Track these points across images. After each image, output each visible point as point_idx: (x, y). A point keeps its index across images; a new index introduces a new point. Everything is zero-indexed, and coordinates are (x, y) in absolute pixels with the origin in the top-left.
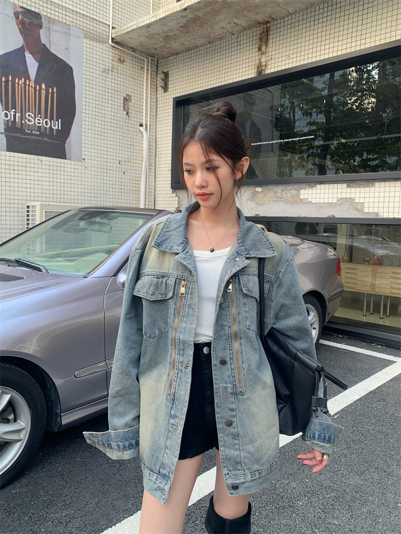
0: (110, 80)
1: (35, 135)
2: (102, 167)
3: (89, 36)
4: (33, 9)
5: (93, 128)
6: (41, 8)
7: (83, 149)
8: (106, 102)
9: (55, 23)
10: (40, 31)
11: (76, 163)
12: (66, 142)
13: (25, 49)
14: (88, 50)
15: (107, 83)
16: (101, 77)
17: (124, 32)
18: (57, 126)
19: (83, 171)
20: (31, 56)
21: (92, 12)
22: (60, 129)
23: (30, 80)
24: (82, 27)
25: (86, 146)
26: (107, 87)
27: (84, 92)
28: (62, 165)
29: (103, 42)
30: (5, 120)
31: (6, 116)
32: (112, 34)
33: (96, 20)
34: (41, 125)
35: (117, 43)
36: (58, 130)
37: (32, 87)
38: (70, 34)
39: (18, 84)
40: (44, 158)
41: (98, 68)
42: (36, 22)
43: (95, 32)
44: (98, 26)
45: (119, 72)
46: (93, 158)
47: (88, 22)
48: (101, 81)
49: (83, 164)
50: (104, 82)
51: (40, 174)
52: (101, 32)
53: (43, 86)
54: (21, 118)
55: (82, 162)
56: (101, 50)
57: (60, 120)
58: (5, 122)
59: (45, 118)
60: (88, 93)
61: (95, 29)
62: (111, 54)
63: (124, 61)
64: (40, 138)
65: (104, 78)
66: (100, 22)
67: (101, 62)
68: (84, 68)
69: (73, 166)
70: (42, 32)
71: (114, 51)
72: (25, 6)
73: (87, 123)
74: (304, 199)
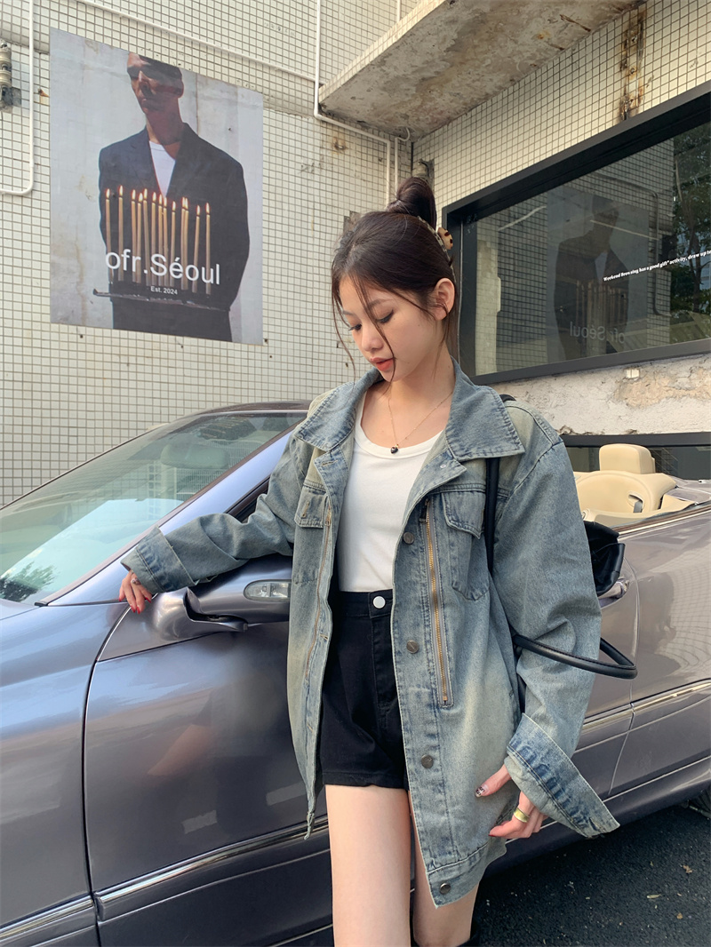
0: (317, 185)
1: (168, 296)
2: (303, 354)
3: (274, 103)
4: (165, 60)
5: (284, 279)
6: (181, 57)
7: (265, 320)
8: (310, 227)
9: (207, 84)
10: (179, 99)
11: (252, 348)
12: (231, 308)
13: (150, 134)
14: (273, 130)
15: (311, 191)
16: (298, 180)
17: (339, 86)
18: (211, 277)
19: (265, 364)
20: (160, 147)
21: (279, 59)
22: (218, 282)
23: (159, 193)
24: (259, 89)
25: (271, 314)
26: (311, 198)
27: (265, 210)
28: (224, 353)
29: (303, 115)
30: (110, 269)
31: (113, 260)
32: (319, 96)
33: (289, 74)
34: (180, 276)
35: (330, 114)
36: (213, 285)
37: (162, 205)
38: (236, 103)
39: (137, 200)
40: (187, 340)
41: (292, 164)
42: (170, 83)
43: (286, 97)
44: (292, 85)
45: (335, 169)
46: (284, 337)
47: (273, 79)
48: (298, 188)
49: (265, 350)
50: (305, 189)
51: (180, 372)
52: (299, 94)
53: (185, 203)
54: (143, 265)
55: (262, 345)
56: (298, 130)
57: (218, 266)
58: (110, 274)
59: (189, 264)
60: (272, 211)
61: (286, 90)
62: (318, 136)
63: (344, 148)
64: (179, 302)
65: (305, 182)
66: (295, 76)
67: (298, 152)
68: (266, 165)
69: (245, 355)
70: (182, 102)
71: (324, 131)
72: (149, 55)
73: (271, 270)
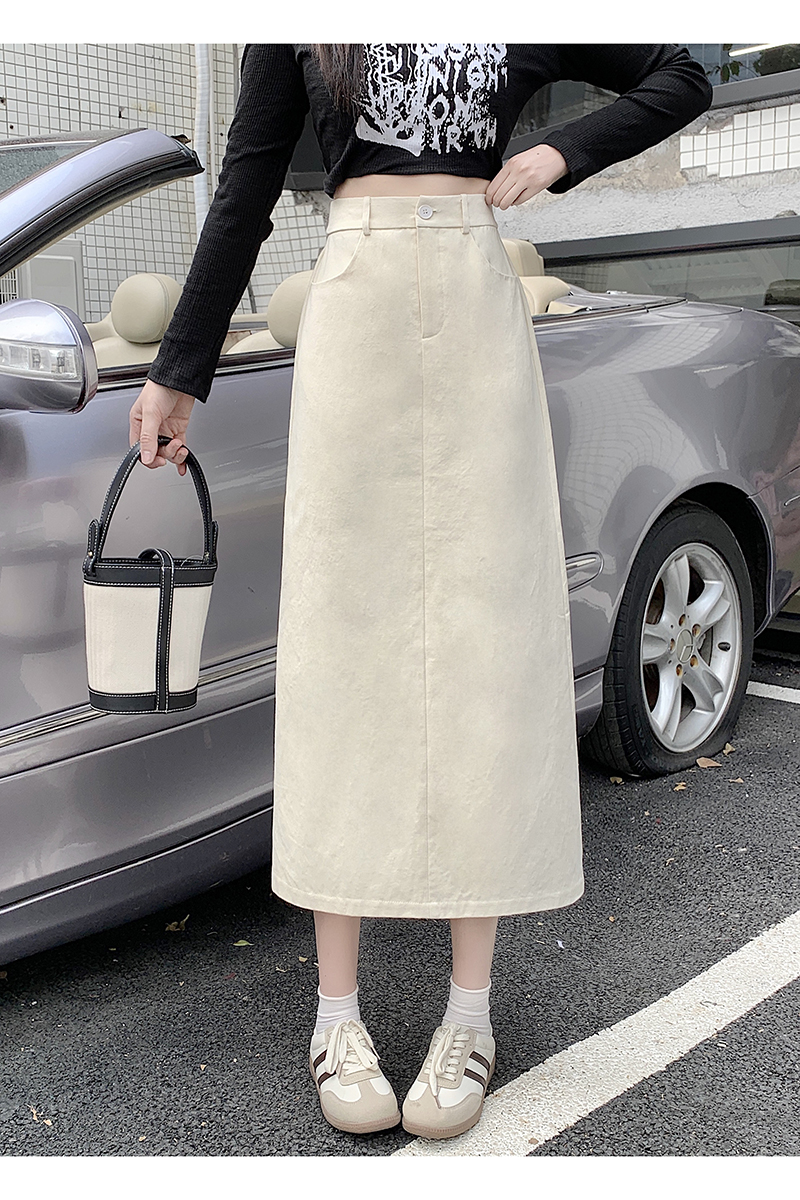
46: (33, 96)
49: (2, 115)
74: (694, 168)
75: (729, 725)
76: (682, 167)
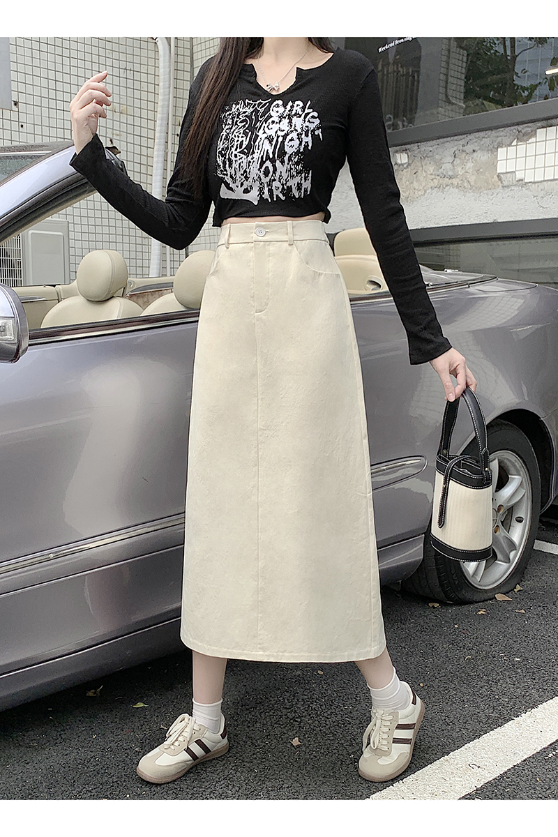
7: (14, 76)
25: (21, 68)
46: (37, 101)
49: (15, 116)
55: (11, 110)
74: (507, 173)
75: (520, 572)
76: (498, 172)
